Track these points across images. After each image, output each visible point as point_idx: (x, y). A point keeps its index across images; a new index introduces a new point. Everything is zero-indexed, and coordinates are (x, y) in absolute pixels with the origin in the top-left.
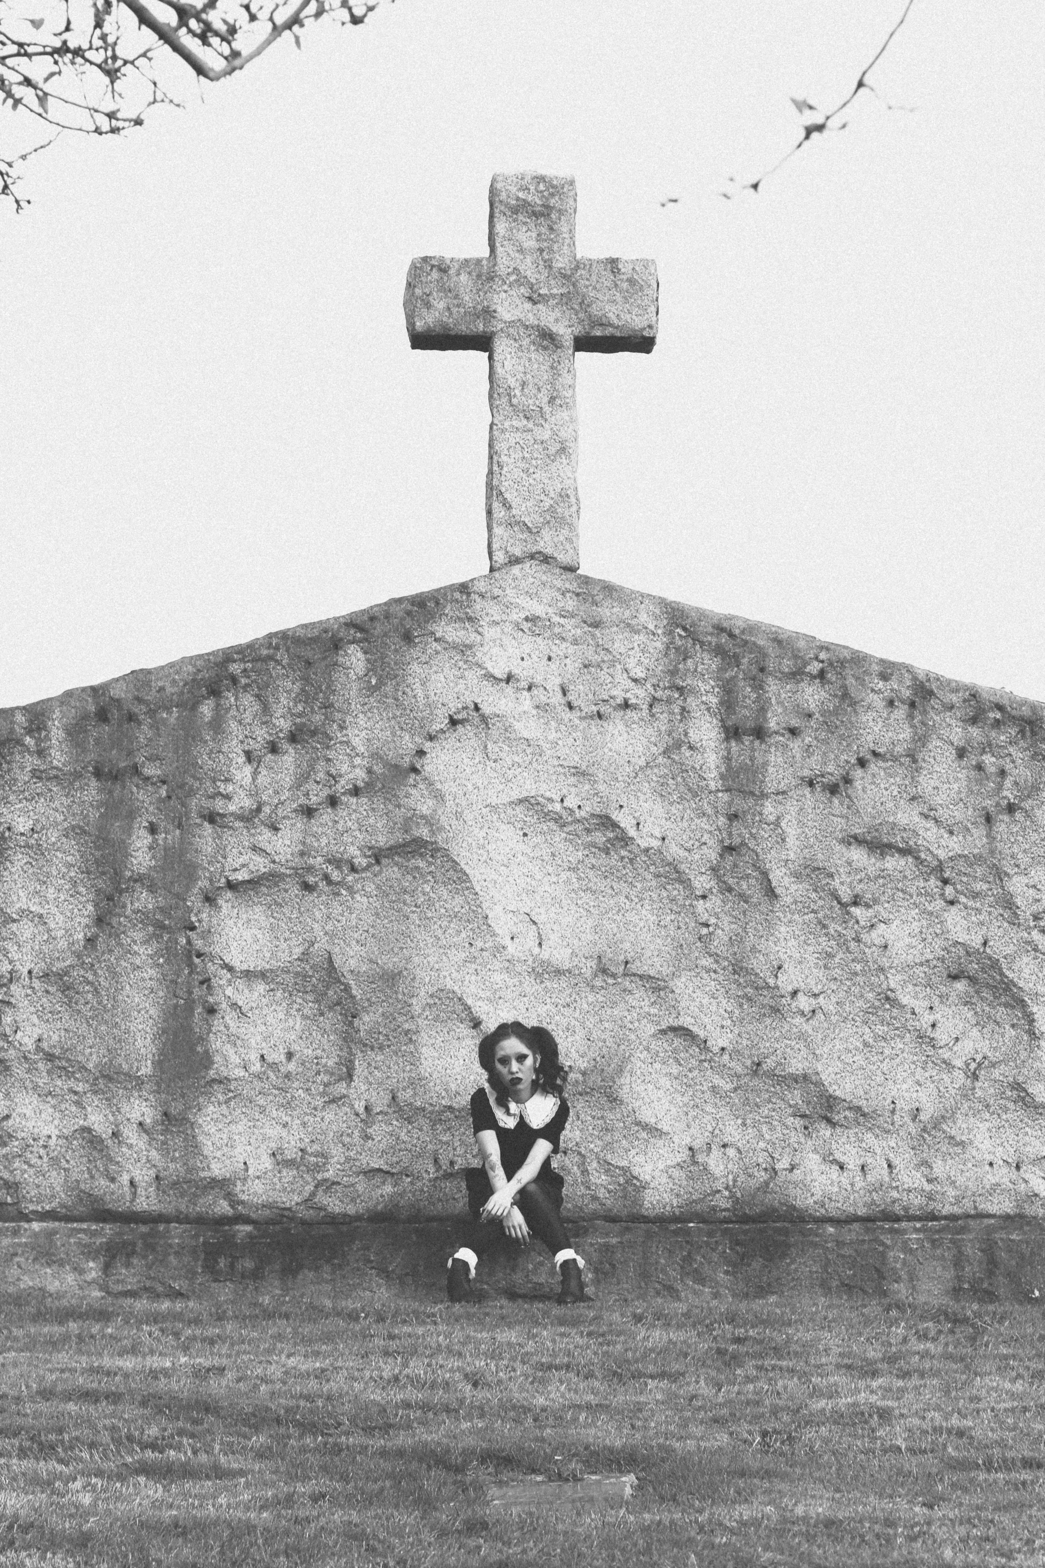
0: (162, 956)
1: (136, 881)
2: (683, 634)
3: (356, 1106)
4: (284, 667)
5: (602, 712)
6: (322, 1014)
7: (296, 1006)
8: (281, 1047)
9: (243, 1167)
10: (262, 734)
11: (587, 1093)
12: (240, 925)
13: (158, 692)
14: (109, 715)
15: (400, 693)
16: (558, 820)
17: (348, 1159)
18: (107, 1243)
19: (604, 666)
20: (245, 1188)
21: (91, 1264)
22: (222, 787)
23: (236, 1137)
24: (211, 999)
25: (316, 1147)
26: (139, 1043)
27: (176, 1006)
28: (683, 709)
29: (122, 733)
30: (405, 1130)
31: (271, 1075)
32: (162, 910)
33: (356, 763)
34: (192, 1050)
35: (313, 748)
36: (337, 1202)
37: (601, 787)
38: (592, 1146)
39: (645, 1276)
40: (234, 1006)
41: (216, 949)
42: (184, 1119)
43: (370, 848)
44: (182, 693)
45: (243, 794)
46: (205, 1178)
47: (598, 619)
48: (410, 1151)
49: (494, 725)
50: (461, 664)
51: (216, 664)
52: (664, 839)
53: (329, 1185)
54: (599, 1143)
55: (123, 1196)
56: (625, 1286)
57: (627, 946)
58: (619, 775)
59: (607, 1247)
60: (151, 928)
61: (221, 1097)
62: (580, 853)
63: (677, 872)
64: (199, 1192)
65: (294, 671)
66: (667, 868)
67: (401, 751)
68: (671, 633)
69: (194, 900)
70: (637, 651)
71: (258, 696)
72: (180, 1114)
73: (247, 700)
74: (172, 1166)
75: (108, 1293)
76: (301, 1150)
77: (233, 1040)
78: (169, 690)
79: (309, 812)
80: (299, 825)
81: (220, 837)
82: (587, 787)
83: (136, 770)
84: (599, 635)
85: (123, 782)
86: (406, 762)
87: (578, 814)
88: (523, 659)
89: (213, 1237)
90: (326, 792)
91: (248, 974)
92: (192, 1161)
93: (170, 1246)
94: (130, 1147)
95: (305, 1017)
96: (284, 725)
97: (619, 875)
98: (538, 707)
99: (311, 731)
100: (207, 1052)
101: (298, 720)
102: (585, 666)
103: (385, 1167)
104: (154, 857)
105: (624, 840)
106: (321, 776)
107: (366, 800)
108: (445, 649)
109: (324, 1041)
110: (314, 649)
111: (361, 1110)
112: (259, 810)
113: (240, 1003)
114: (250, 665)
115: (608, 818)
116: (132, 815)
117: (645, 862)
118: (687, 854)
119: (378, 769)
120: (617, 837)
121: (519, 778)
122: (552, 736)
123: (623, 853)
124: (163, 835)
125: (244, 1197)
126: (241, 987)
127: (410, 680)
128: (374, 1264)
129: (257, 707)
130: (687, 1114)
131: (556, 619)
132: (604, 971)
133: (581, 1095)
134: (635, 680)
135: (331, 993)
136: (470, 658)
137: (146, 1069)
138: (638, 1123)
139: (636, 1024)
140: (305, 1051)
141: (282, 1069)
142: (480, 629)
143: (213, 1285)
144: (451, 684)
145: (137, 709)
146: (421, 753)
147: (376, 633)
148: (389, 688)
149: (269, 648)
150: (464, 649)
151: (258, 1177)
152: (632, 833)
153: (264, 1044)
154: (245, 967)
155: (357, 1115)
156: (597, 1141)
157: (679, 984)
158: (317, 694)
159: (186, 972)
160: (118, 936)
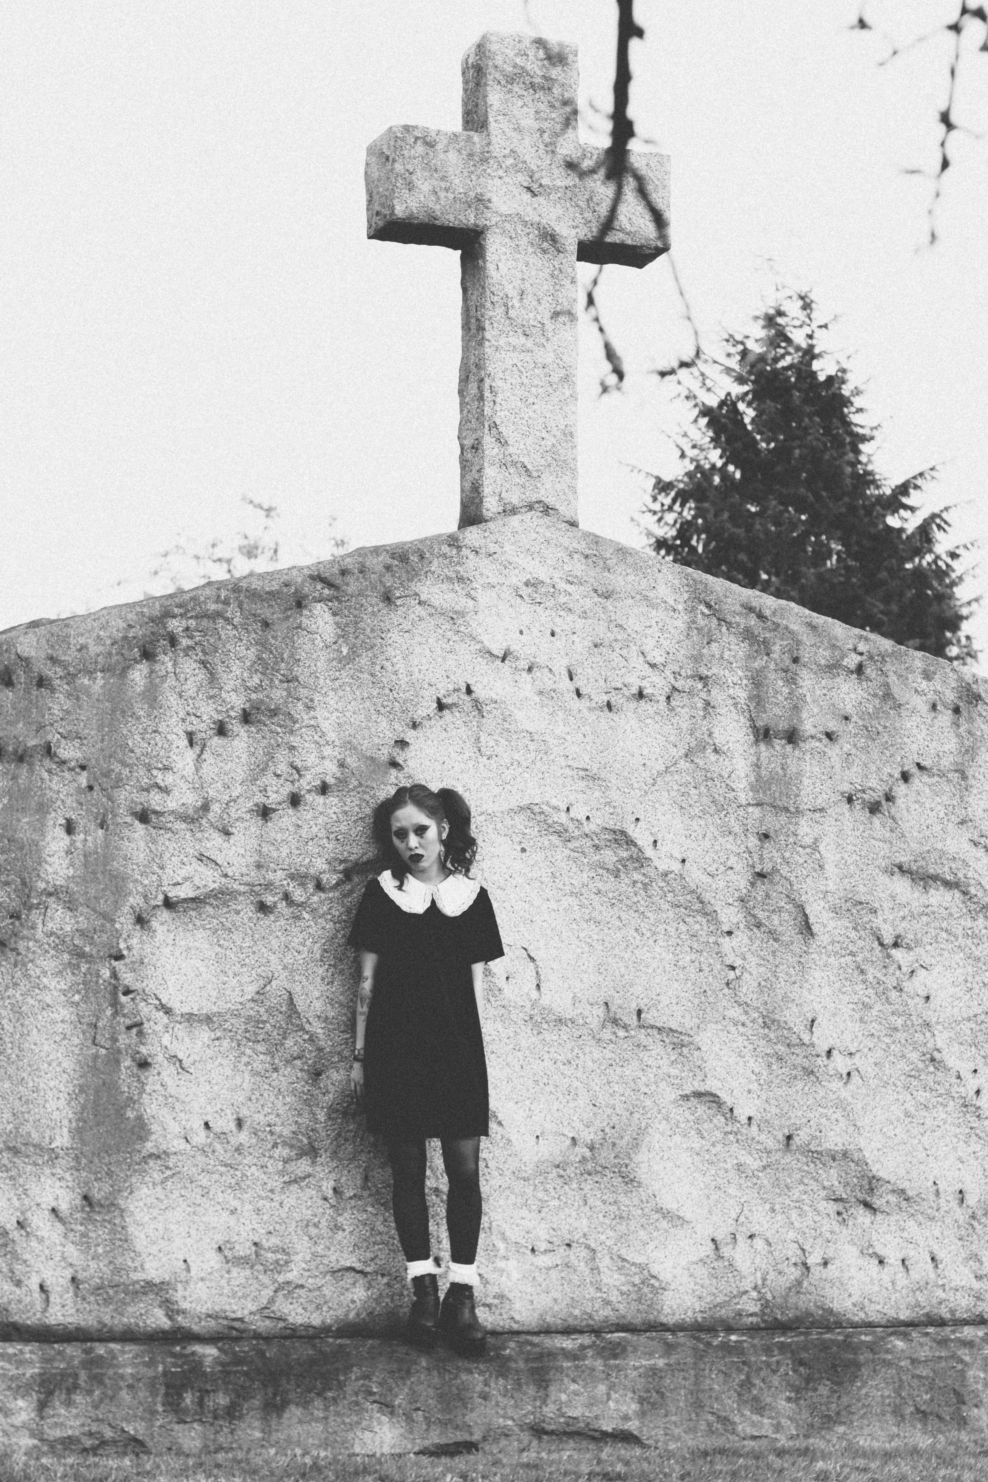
0: (78, 992)
1: (50, 894)
2: (706, 611)
3: (324, 1188)
4: (235, 627)
5: (613, 703)
6: (276, 1070)
7: (245, 1059)
8: (228, 1112)
9: (184, 1266)
10: (208, 712)
11: (597, 1172)
12: (177, 954)
13: (80, 650)
14: (14, 677)
15: (378, 668)
16: (561, 833)
17: (315, 1255)
18: (40, 1374)
19: (617, 646)
20: (187, 1293)
21: (21, 1403)
22: (160, 778)
23: (173, 1227)
24: (143, 1050)
25: (274, 1241)
26: (51, 1105)
27: (96, 1057)
28: (708, 704)
29: (31, 701)
30: (381, 1218)
31: (218, 1147)
32: (82, 933)
33: (326, 754)
34: (120, 1114)
35: (272, 732)
36: (300, 1310)
37: (614, 795)
38: (603, 1237)
39: (698, 1406)
40: (174, 1058)
41: (150, 986)
42: (113, 1204)
43: (342, 862)
44: (110, 654)
45: (185, 786)
46: (137, 1282)
47: (610, 588)
48: (387, 1245)
49: (489, 712)
50: (449, 634)
51: (152, 620)
52: (684, 861)
53: (289, 1289)
54: (611, 1234)
55: (32, 1304)
56: (673, 1418)
57: (638, 990)
58: (634, 781)
59: (654, 1371)
60: (66, 956)
61: (157, 1177)
62: (585, 875)
63: (702, 902)
64: (128, 1299)
65: (248, 632)
66: (689, 897)
67: (376, 740)
68: (693, 609)
69: (125, 922)
70: (655, 630)
71: (203, 663)
72: (107, 1198)
73: (189, 666)
74: (93, 1264)
75: (42, 1440)
76: (255, 1244)
77: (170, 1101)
78: (94, 649)
79: (265, 813)
80: (253, 829)
81: (154, 842)
82: (597, 794)
83: (48, 751)
84: (611, 608)
85: (31, 765)
86: (384, 755)
87: (589, 828)
88: (521, 632)
89: (175, 1365)
90: (288, 788)
91: (190, 1018)
92: (119, 1261)
93: (122, 1377)
94: (41, 1240)
95: (255, 1073)
96: (238, 701)
97: (629, 902)
98: (541, 693)
99: (270, 711)
100: (140, 1118)
101: (254, 696)
102: (596, 646)
103: (358, 1266)
104: (72, 864)
105: (640, 861)
106: (283, 768)
107: (336, 800)
108: (431, 615)
109: (279, 1104)
110: (271, 606)
111: (330, 1193)
112: (205, 807)
113: (180, 1056)
114: (192, 623)
115: (623, 833)
116: (43, 809)
117: (661, 888)
118: (710, 880)
119: (352, 761)
120: (631, 857)
121: (519, 779)
122: (560, 730)
123: (636, 876)
124: (82, 836)
125: (184, 1305)
126: (180, 1034)
127: (390, 652)
128: (377, 1397)
129: (202, 675)
130: (708, 1198)
131: (562, 585)
132: (615, 1021)
133: (590, 1174)
134: (653, 666)
135: (289, 1043)
136: (462, 629)
137: (62, 1139)
138: (659, 1210)
139: (653, 1087)
140: (256, 1116)
141: (232, 1139)
142: (472, 592)
143: (176, 1427)
144: (440, 659)
145: (49, 671)
146: (402, 744)
147: (350, 590)
148: (364, 661)
149: (217, 602)
150: (454, 617)
151: (202, 1279)
152: (649, 852)
153: (209, 1108)
154: (186, 1010)
155: (325, 1199)
156: (608, 1231)
157: (703, 1039)
158: (276, 663)
159: (109, 1012)
160: (24, 965)
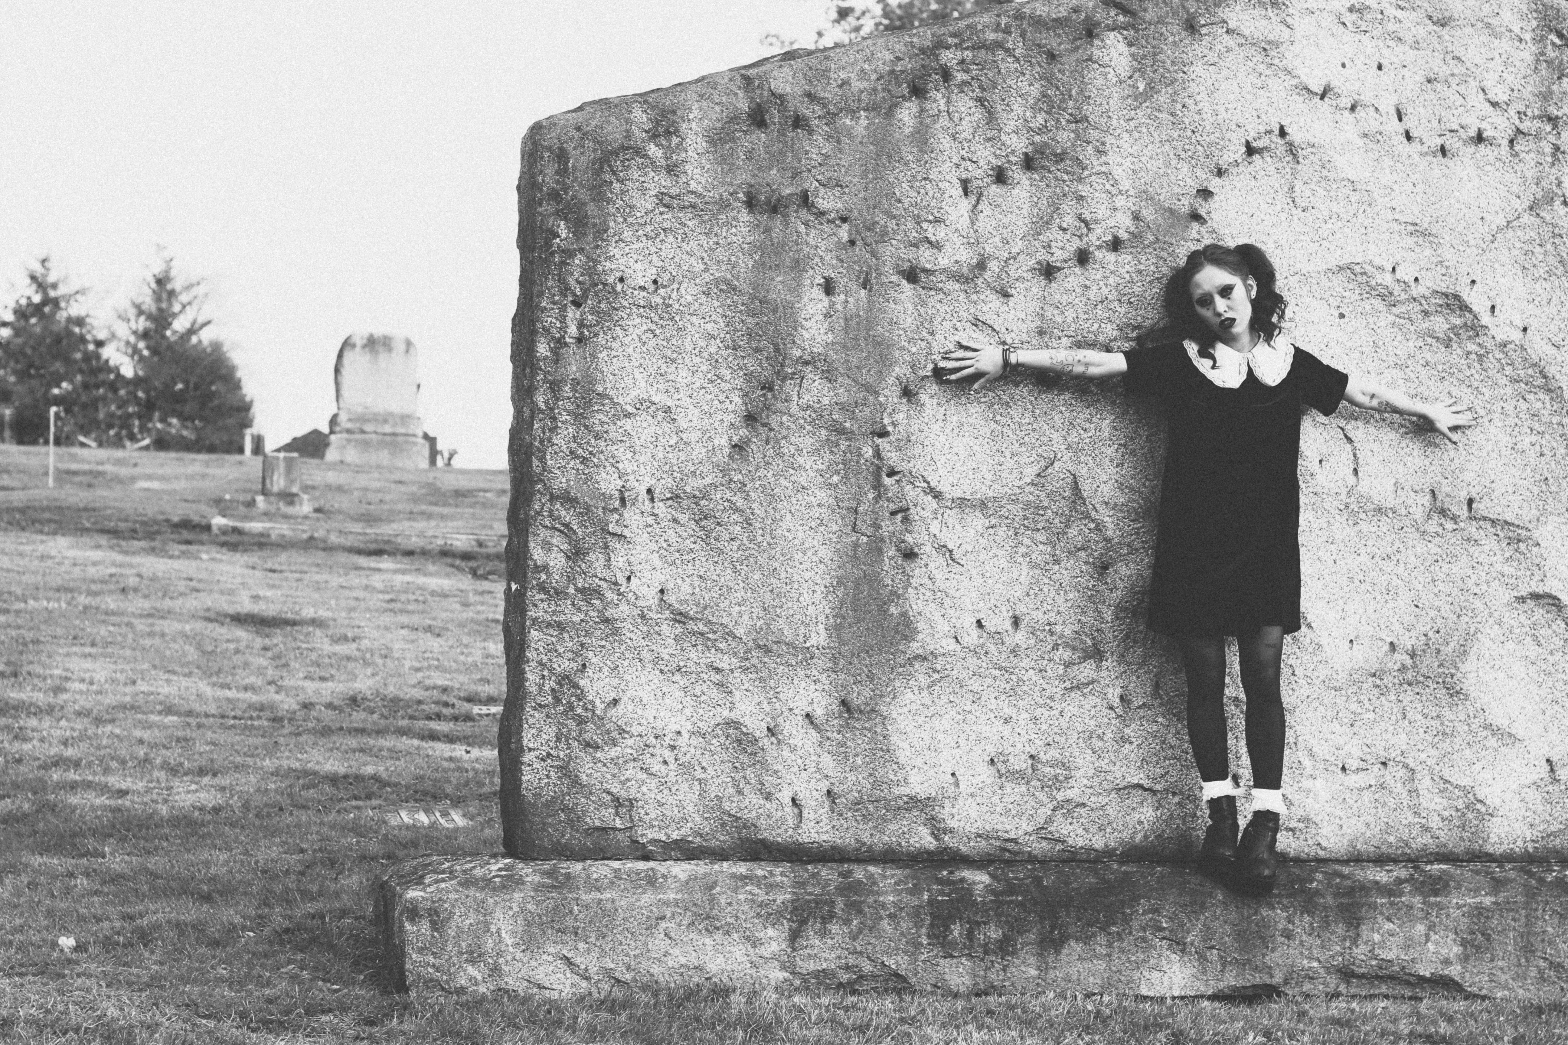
0: (837, 472)
1: (807, 363)
2: (1558, 41)
3: (1110, 696)
4: (1017, 60)
5: (1447, 147)
6: (1057, 562)
7: (1022, 550)
8: (1004, 609)
9: (952, 780)
10: (986, 156)
11: (1418, 682)
12: (947, 431)
13: (840, 86)
14: (767, 117)
15: (1179, 106)
16: (1387, 297)
17: (1099, 771)
18: (793, 901)
19: (1454, 81)
20: (954, 811)
21: (771, 932)
22: (931, 232)
23: (941, 736)
24: (909, 538)
25: (1054, 753)
26: (806, 598)
27: (856, 545)
28: (1557, 148)
29: (785, 144)
30: (1173, 730)
31: (992, 648)
32: (842, 407)
33: (1118, 205)
34: (883, 610)
35: (1056, 179)
36: (1080, 831)
37: (1448, 254)
38: (1423, 756)
39: (1528, 950)
40: (942, 548)
41: (918, 466)
42: (873, 710)
43: (1135, 328)
44: (875, 90)
45: (958, 241)
46: (900, 797)
47: (1447, 14)
48: (1179, 760)
49: (1305, 158)
50: (1261, 68)
51: (923, 51)
52: (1525, 330)
53: (1068, 808)
54: (1433, 752)
55: (784, 821)
56: (1500, 963)
57: (1469, 476)
58: (1470, 237)
59: (1479, 912)
60: (824, 432)
61: (923, 680)
62: (1411, 344)
63: (1545, 377)
64: (889, 816)
65: (1031, 65)
66: (1530, 371)
67: (1177, 190)
68: (1543, 39)
69: (890, 394)
70: (1498, 63)
71: (980, 101)
72: (867, 704)
73: (964, 104)
74: (851, 777)
75: (793, 973)
76: (1032, 757)
77: (940, 597)
78: (857, 85)
79: (1048, 272)
80: (1035, 290)
81: (924, 304)
82: (1428, 252)
83: (805, 200)
84: (1447, 37)
85: (786, 216)
86: (1184, 206)
87: (1417, 291)
88: (1344, 66)
89: (943, 894)
90: (1076, 243)
91: (962, 503)
92: (881, 772)
93: (883, 906)
94: (793, 749)
95: (1034, 565)
96: (1019, 144)
97: (1461, 376)
98: (1365, 135)
99: (1056, 155)
100: (904, 614)
101: (1037, 138)
102: (1429, 81)
103: (1146, 783)
104: (831, 329)
105: (1475, 329)
106: (1069, 220)
107: (1129, 258)
108: (1240, 45)
109: (1060, 600)
110: (1059, 36)
111: (1116, 702)
112: (981, 266)
113: (950, 546)
114: (968, 54)
115: (1457, 297)
116: (798, 266)
117: (1499, 360)
118: (1554, 351)
119: (1148, 214)
120: (1465, 324)
121: (1338, 235)
122: (1387, 178)
123: (1471, 347)
124: (842, 297)
125: (952, 823)
126: (950, 522)
127: (1193, 88)
128: (1167, 933)
129: (978, 114)
130: (1544, 713)
131: (1391, 11)
132: (1443, 512)
133: (1410, 684)
134: (1494, 104)
135: (1073, 532)
136: (1276, 61)
137: (819, 637)
138: (1488, 726)
139: (1484, 587)
140: (1035, 613)
141: (1007, 639)
142: (1288, 19)
143: (942, 962)
144: (1248, 97)
145: (807, 110)
146: (1205, 193)
147: (1148, 17)
148: (1163, 98)
149: (996, 31)
150: (1267, 47)
151: (972, 795)
152: (1486, 319)
153: (982, 604)
154: (958, 494)
155: (1111, 708)
156: (1429, 749)
157: (1541, 533)
158: (1063, 101)
159: (871, 496)
160: (777, 441)
